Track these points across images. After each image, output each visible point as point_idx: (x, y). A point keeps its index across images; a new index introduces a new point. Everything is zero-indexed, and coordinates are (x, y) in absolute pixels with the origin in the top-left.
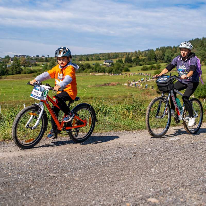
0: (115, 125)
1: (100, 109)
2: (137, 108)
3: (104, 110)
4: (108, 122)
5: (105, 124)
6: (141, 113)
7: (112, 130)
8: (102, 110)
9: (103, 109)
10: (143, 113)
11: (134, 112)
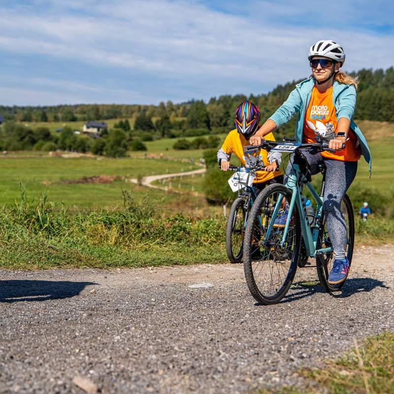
0: (67, 255)
1: (38, 220)
2: (130, 222)
3: (48, 223)
4: (52, 247)
5: (42, 252)
6: (140, 232)
7: (58, 264)
8: (42, 221)
9: (45, 220)
10: (144, 232)
11: (123, 230)
